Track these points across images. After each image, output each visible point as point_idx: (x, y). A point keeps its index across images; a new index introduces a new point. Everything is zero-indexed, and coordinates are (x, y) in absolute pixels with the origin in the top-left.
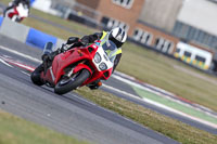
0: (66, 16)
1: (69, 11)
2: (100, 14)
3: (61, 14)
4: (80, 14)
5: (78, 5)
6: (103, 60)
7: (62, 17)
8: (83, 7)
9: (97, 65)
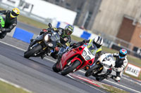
0: (110, 46)
1: (112, 43)
2: (132, 45)
3: (107, 45)
4: (119, 45)
5: (118, 39)
6: (88, 54)
7: (108, 47)
8: (121, 40)
9: (84, 57)
